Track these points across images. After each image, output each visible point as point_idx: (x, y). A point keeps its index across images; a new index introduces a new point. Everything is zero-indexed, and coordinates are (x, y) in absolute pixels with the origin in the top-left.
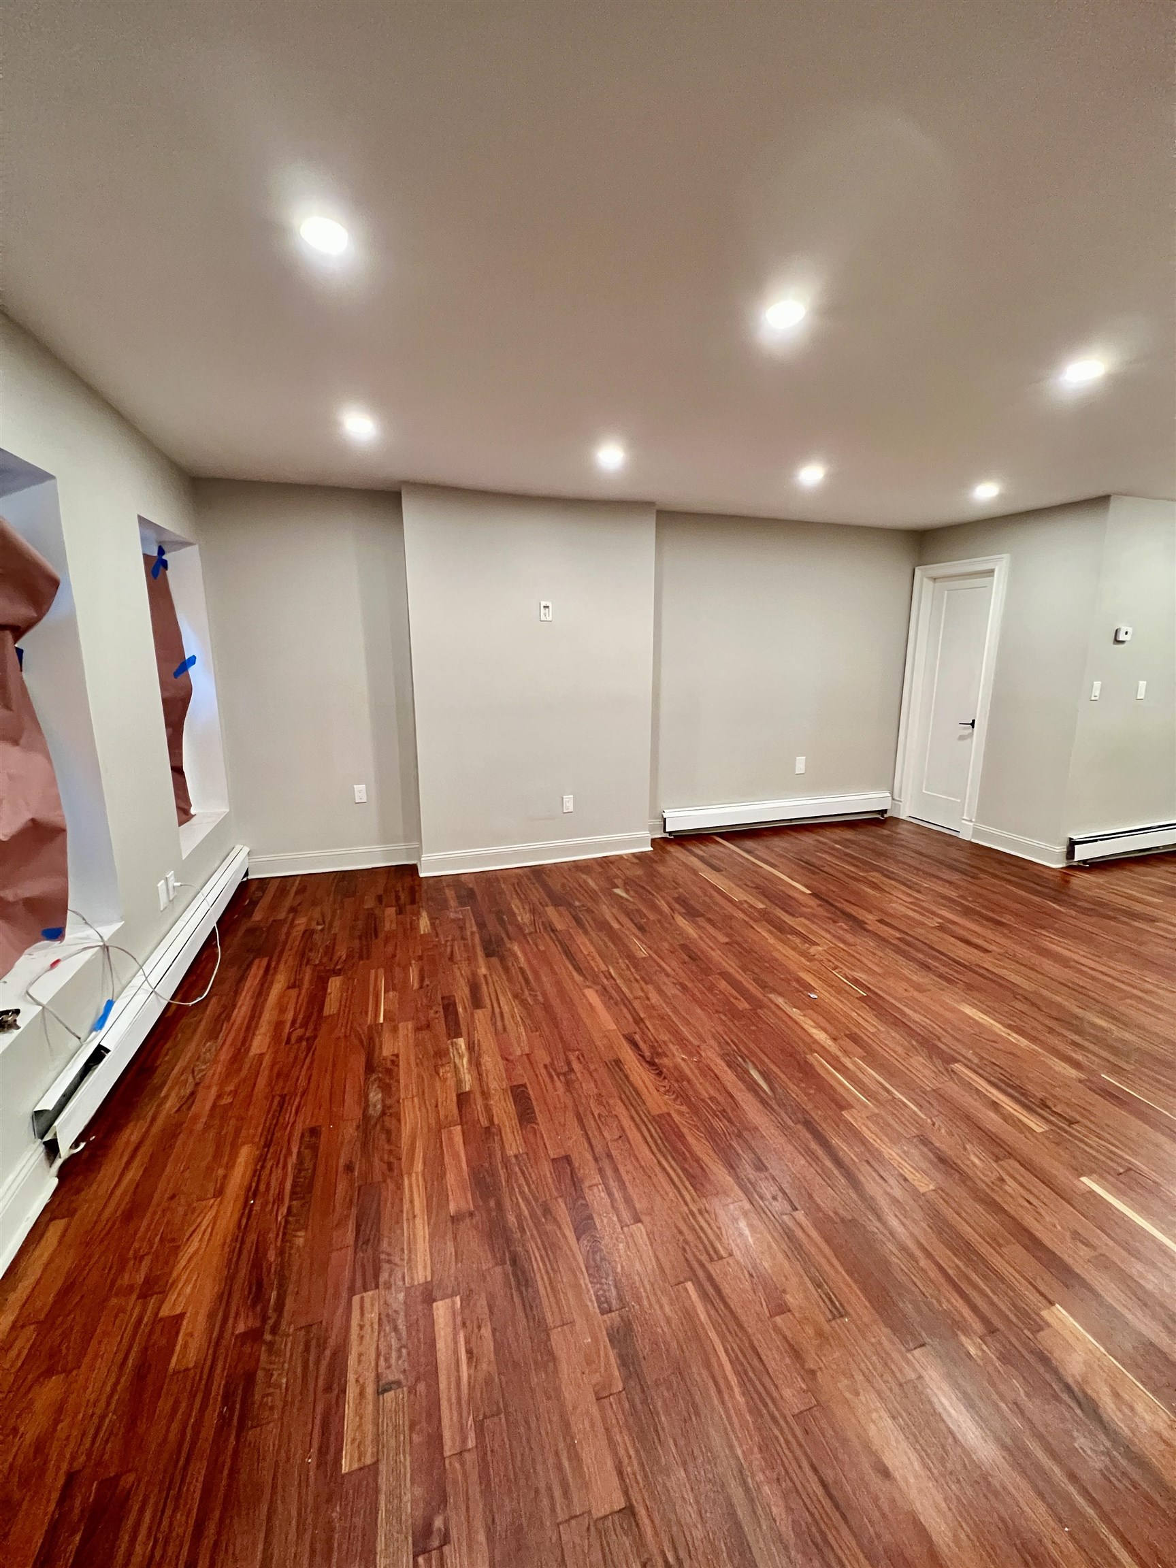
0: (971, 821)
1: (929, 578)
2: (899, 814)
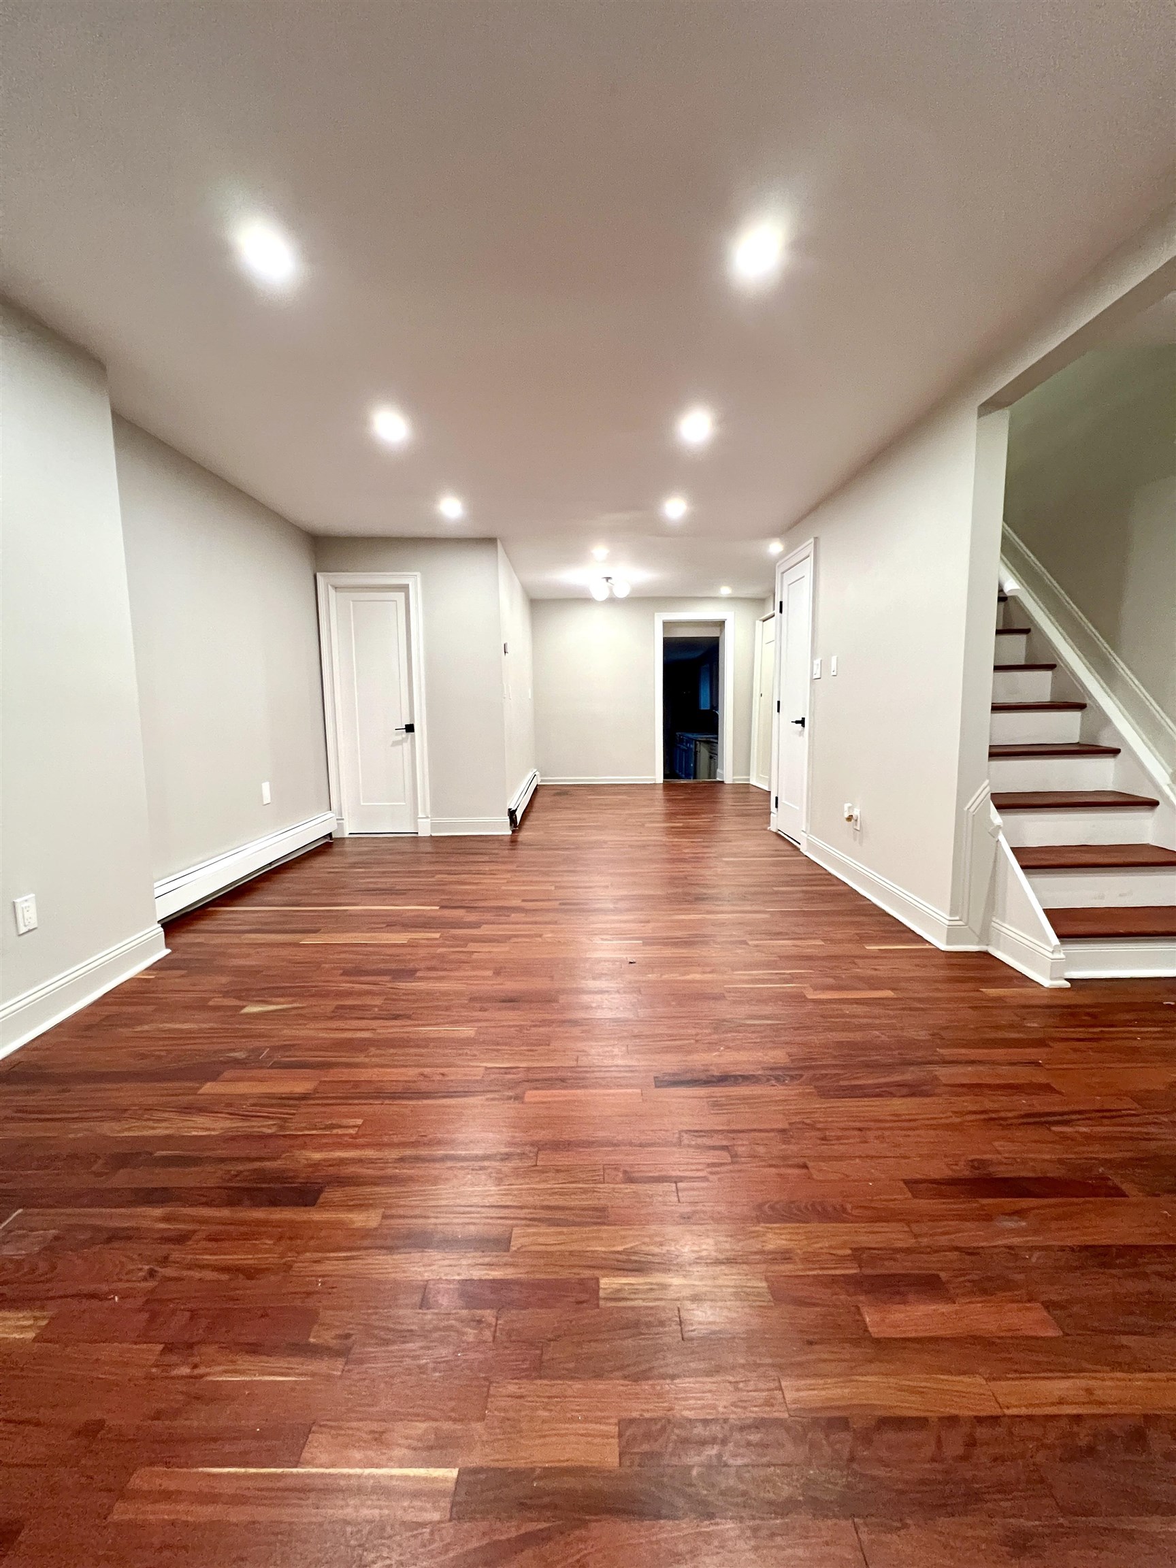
0: (427, 817)
1: (332, 586)
2: (343, 833)
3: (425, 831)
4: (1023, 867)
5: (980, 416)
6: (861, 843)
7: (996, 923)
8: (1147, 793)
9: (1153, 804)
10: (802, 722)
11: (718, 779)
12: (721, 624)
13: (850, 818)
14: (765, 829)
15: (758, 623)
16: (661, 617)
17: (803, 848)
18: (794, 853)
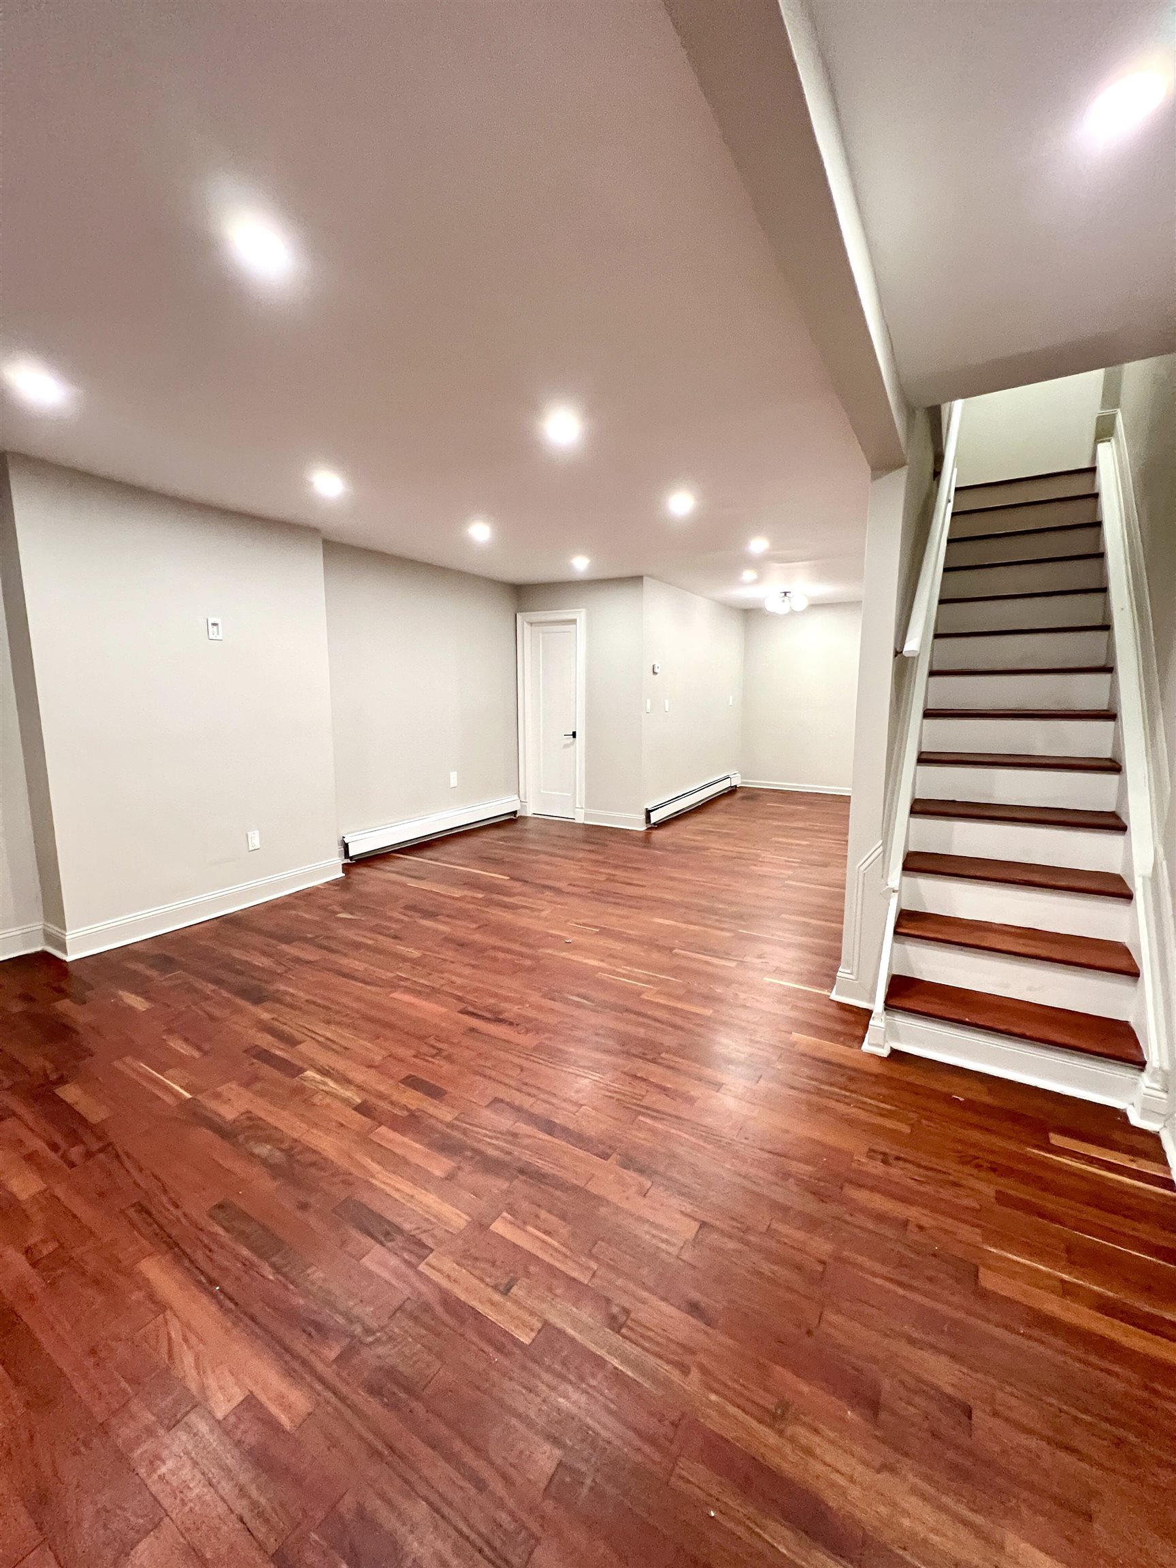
0: (582, 808)
1: (528, 623)
2: (526, 813)
3: (580, 819)
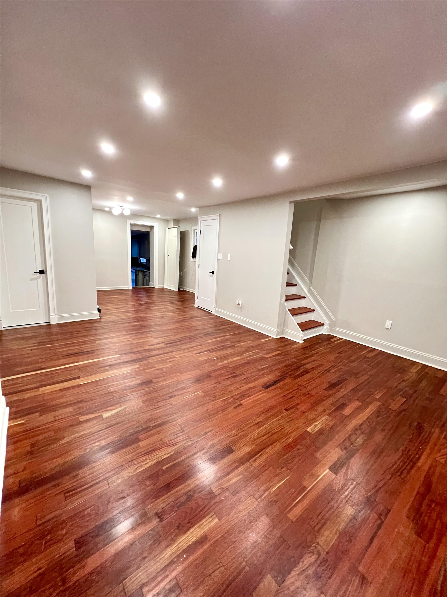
0: (56, 315)
3: (54, 321)
4: (292, 315)
5: (290, 204)
6: (241, 311)
7: (285, 330)
8: (303, 295)
9: (305, 297)
10: (213, 273)
11: (151, 286)
12: (152, 227)
13: (238, 304)
14: (193, 306)
15: (167, 229)
16: (129, 222)
17: (213, 313)
18: (209, 314)
